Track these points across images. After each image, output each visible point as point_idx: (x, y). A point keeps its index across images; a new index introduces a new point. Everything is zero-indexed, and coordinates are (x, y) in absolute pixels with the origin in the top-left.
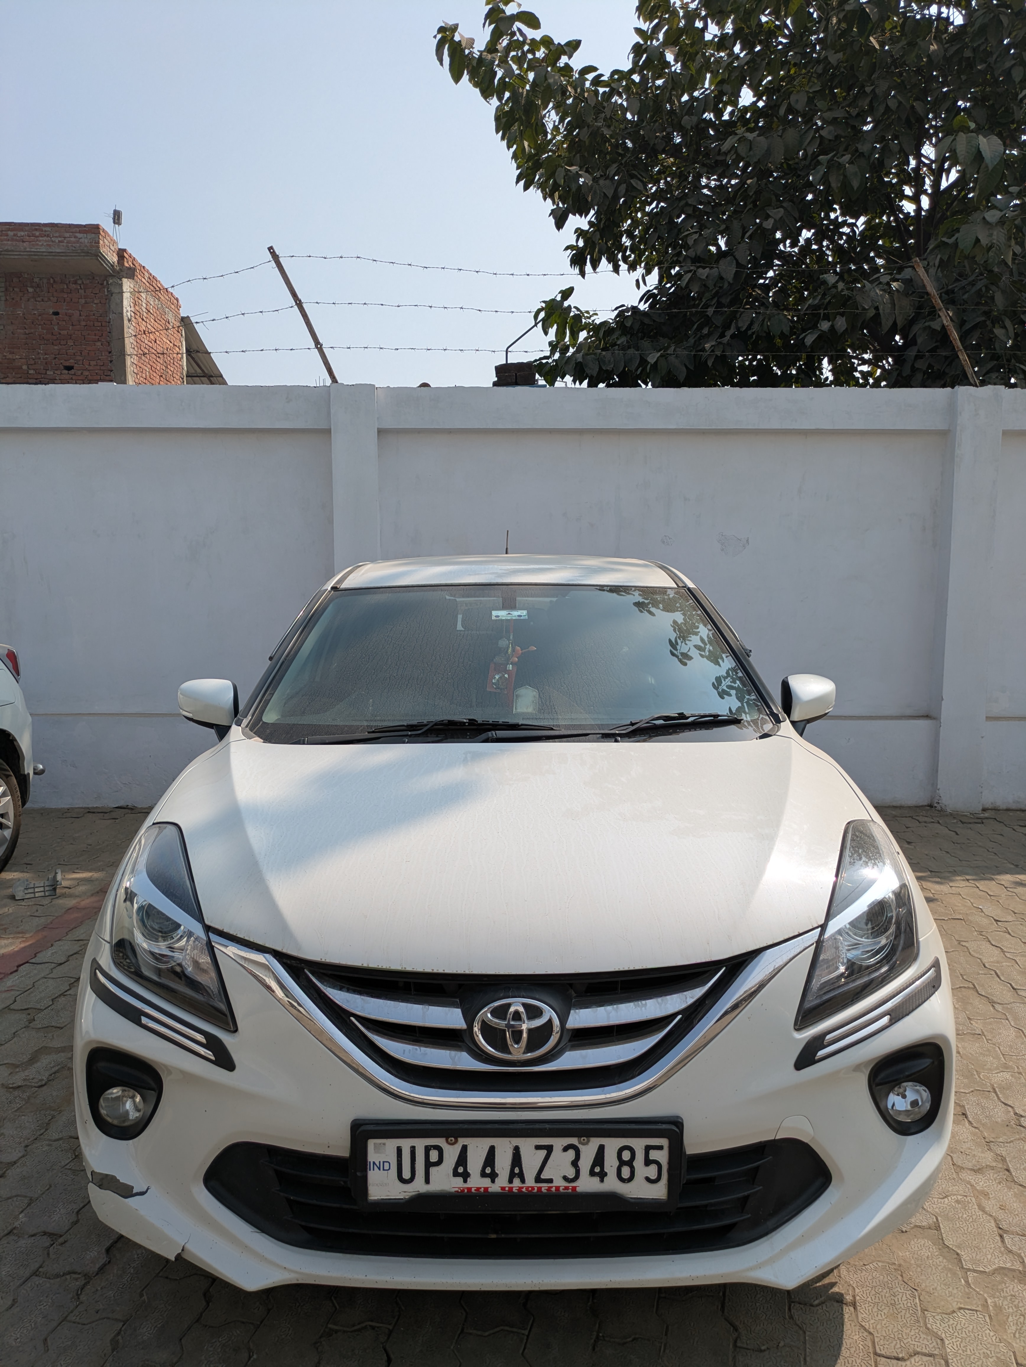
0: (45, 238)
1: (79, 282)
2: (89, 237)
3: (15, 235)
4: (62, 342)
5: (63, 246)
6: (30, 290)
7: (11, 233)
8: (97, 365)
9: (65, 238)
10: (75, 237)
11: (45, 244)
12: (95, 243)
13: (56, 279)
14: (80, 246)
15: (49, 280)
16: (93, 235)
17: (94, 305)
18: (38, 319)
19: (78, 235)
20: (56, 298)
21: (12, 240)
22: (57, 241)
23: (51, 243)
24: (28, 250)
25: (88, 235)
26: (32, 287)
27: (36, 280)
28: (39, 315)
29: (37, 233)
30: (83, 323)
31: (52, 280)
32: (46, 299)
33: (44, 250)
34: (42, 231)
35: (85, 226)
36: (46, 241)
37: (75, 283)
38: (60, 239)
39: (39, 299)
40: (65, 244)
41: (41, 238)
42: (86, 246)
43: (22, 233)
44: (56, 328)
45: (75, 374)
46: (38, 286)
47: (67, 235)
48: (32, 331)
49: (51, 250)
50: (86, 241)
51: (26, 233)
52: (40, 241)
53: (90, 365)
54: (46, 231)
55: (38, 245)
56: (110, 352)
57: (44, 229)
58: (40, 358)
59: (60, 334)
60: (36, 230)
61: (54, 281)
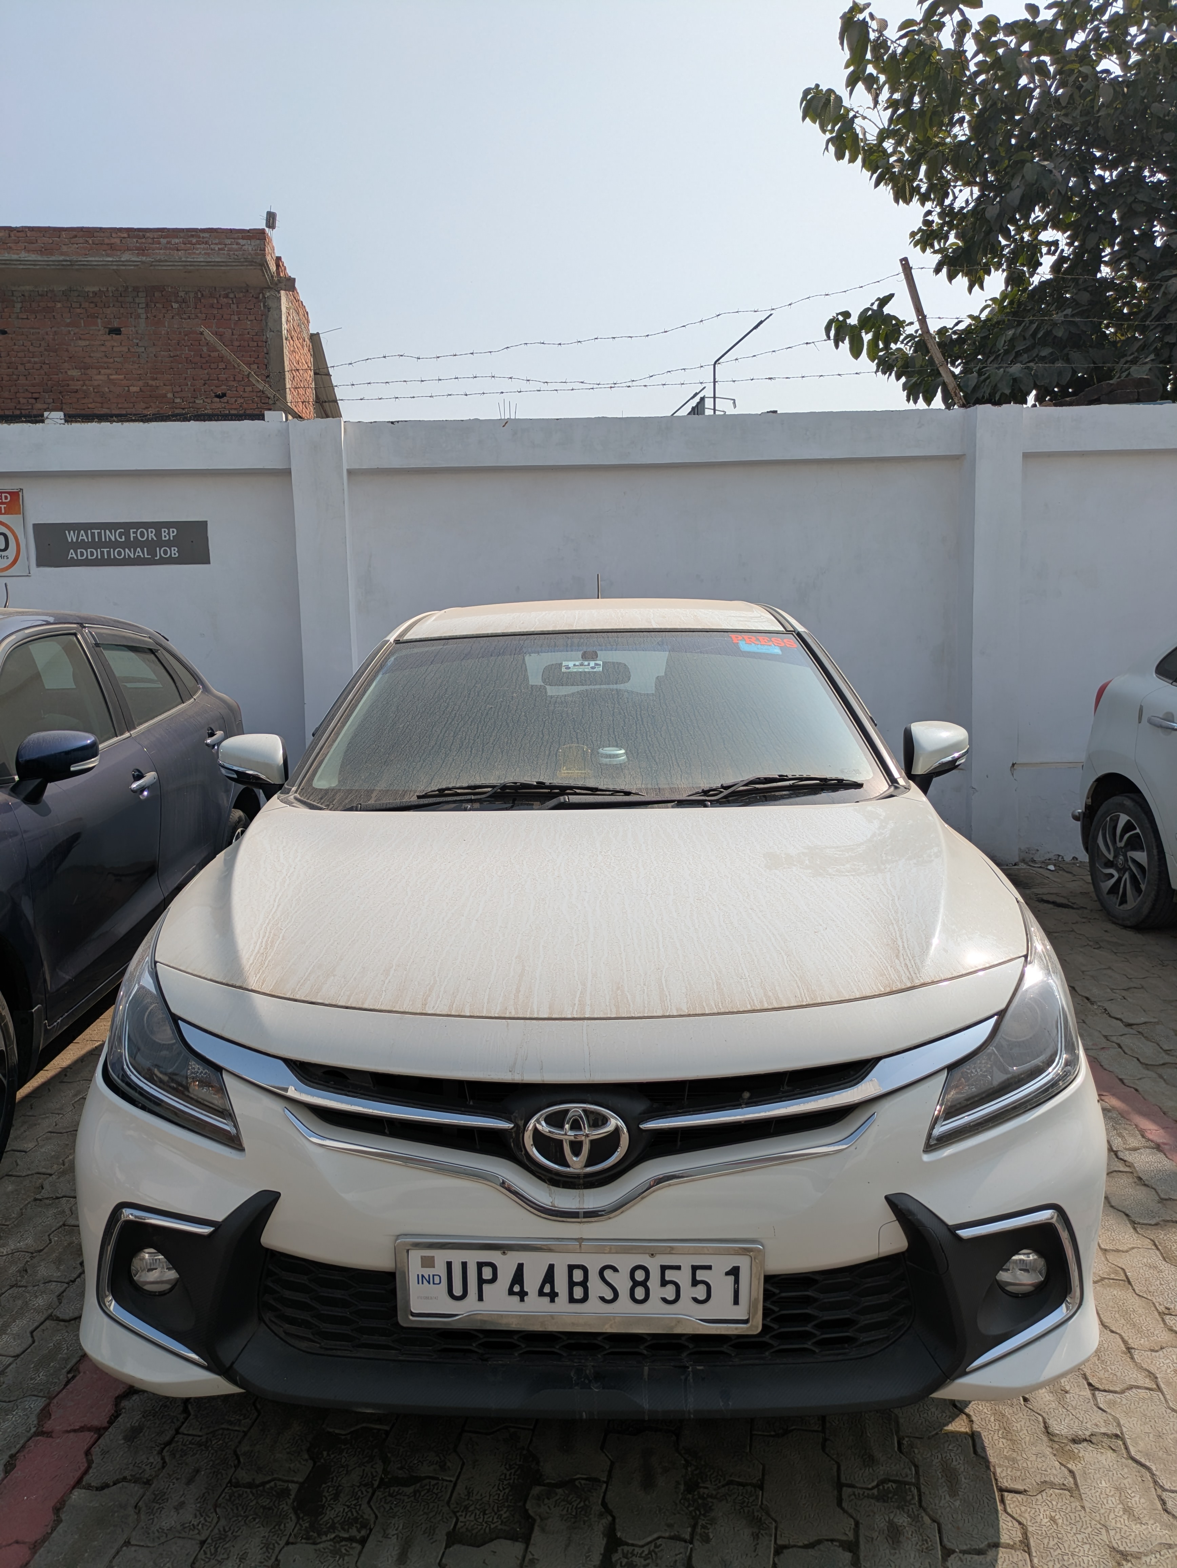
0: (202, 246)
1: (231, 295)
2: (253, 244)
3: (168, 243)
4: (213, 366)
5: (224, 254)
6: (175, 306)
8: (253, 391)
9: (226, 245)
10: (238, 244)
11: (203, 252)
12: (260, 250)
13: (204, 293)
14: (243, 254)
15: (196, 293)
16: (258, 241)
17: (249, 323)
18: (184, 340)
19: (240, 241)
20: (204, 315)
21: (166, 248)
22: (217, 249)
23: (209, 251)
24: (183, 259)
25: (253, 241)
26: (176, 302)
27: (182, 294)
28: (186, 335)
29: (194, 241)
30: (236, 343)
31: (199, 293)
32: (193, 316)
33: (202, 260)
34: (199, 237)
35: (249, 231)
36: (204, 249)
37: (227, 296)
38: (220, 246)
39: (185, 316)
40: (226, 252)
41: (198, 246)
42: (250, 254)
43: (177, 241)
44: (205, 349)
45: (228, 402)
46: (184, 301)
47: (228, 241)
48: (178, 353)
49: (210, 260)
50: (250, 249)
51: (181, 240)
52: (197, 249)
53: (244, 391)
54: (203, 238)
55: (195, 253)
56: (268, 377)
58: (187, 385)
59: (210, 356)
60: (192, 236)
61: (202, 295)
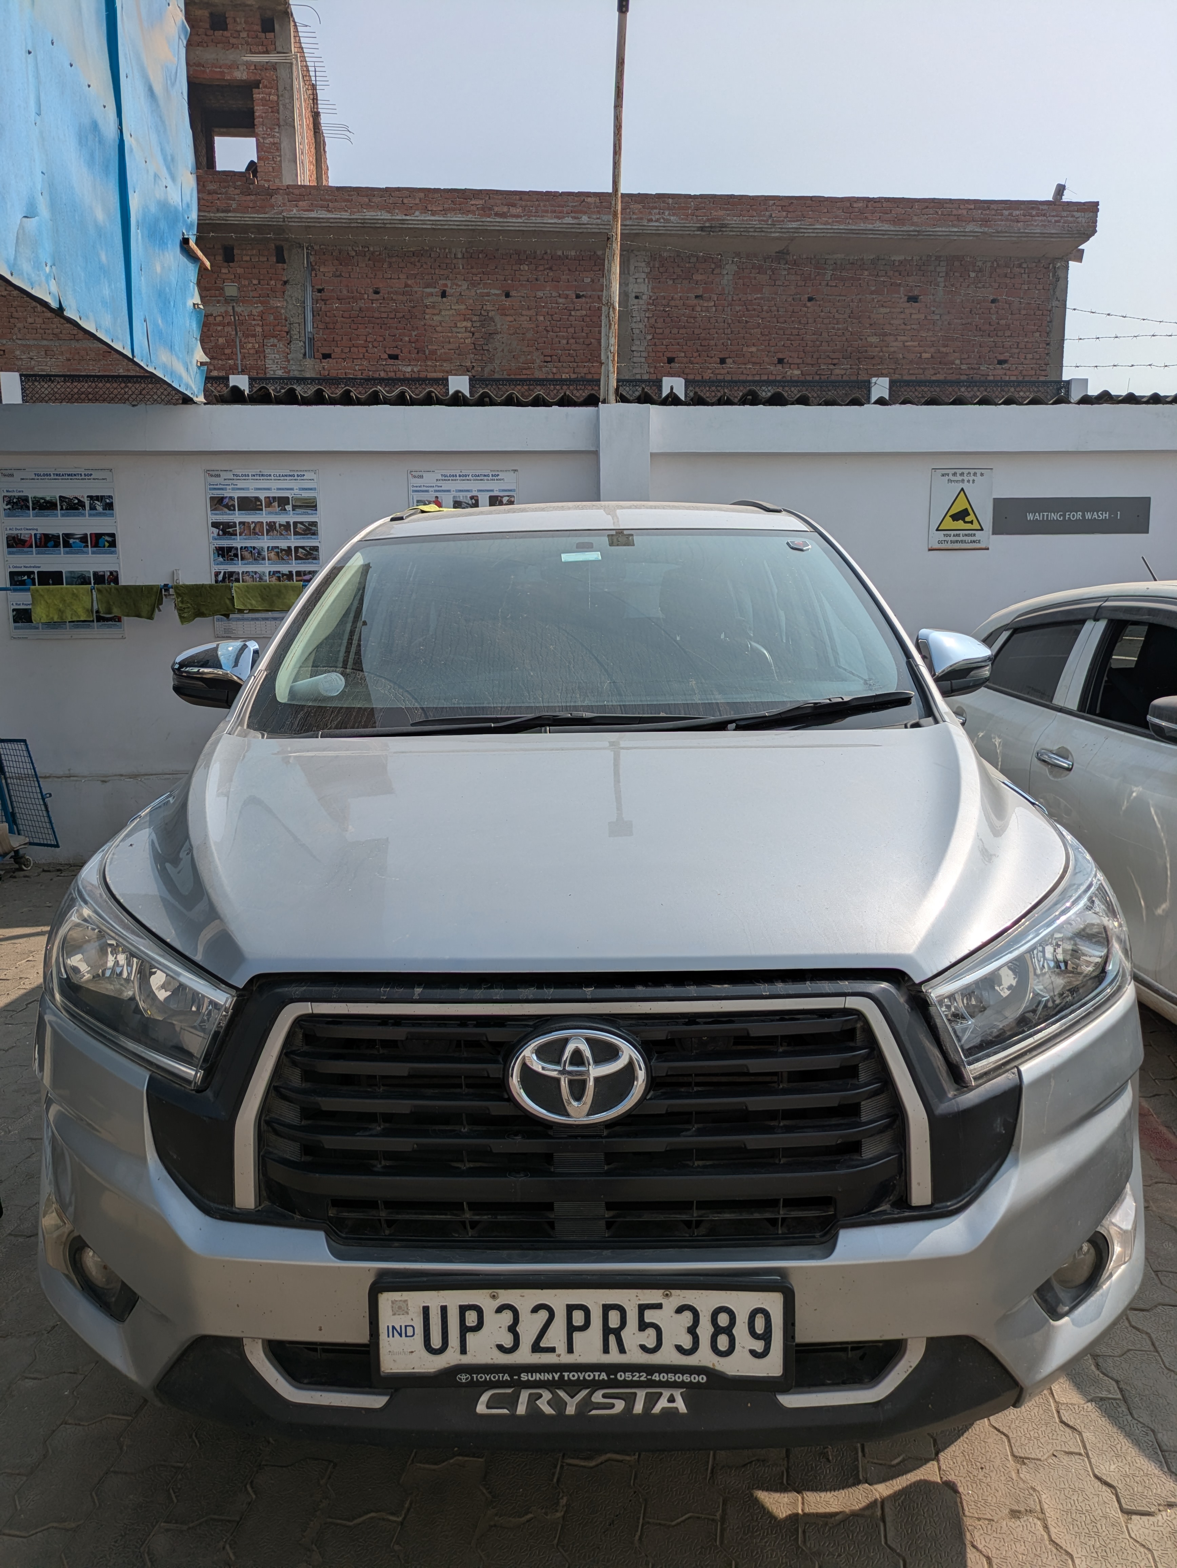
0: (1040, 218)
1: (1024, 265)
2: (1086, 216)
3: (1010, 214)
4: (1000, 333)
5: (1059, 226)
6: (973, 275)
7: (1006, 213)
8: (1033, 359)
9: (1062, 217)
10: (1073, 216)
11: (1040, 224)
12: (1093, 223)
13: (1000, 263)
14: (1077, 227)
15: (993, 263)
16: (1091, 214)
17: (1037, 292)
18: (976, 308)
19: (1075, 213)
20: (997, 285)
21: (1007, 220)
22: (1053, 221)
23: (1046, 223)
24: (1022, 231)
25: (1087, 214)
26: (974, 271)
27: (980, 264)
28: (978, 304)
29: (1034, 213)
30: (1024, 312)
31: (995, 263)
32: (987, 285)
33: (1039, 231)
34: (1038, 209)
35: (1084, 204)
36: (1042, 221)
37: (1020, 266)
38: (1056, 219)
39: (980, 285)
40: (1061, 224)
41: (1037, 218)
42: (1082, 226)
43: (1018, 212)
44: (994, 317)
45: (1009, 369)
46: (981, 270)
47: (1065, 214)
48: (969, 320)
49: (1046, 231)
50: (1084, 221)
51: (1022, 212)
52: (1036, 221)
53: (1025, 359)
54: (1042, 210)
55: (1032, 225)
56: (1048, 344)
57: (1041, 207)
58: (974, 352)
59: (998, 323)
60: (1033, 208)
61: (998, 264)
